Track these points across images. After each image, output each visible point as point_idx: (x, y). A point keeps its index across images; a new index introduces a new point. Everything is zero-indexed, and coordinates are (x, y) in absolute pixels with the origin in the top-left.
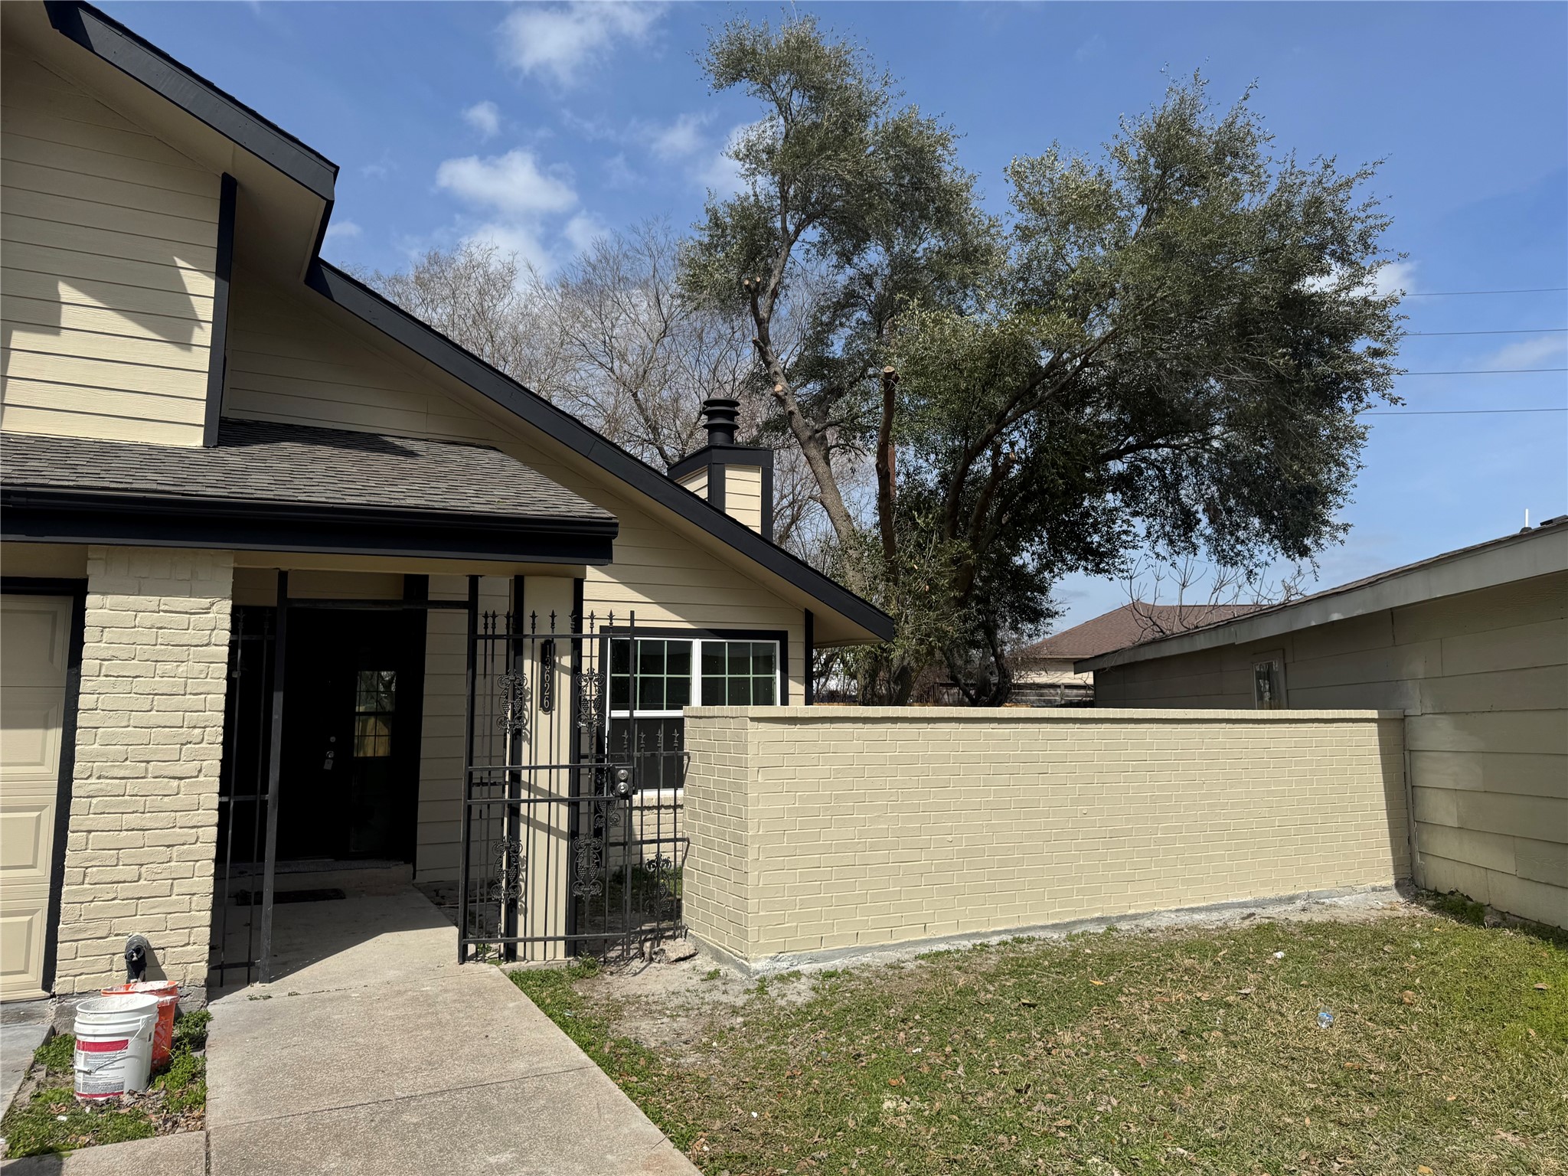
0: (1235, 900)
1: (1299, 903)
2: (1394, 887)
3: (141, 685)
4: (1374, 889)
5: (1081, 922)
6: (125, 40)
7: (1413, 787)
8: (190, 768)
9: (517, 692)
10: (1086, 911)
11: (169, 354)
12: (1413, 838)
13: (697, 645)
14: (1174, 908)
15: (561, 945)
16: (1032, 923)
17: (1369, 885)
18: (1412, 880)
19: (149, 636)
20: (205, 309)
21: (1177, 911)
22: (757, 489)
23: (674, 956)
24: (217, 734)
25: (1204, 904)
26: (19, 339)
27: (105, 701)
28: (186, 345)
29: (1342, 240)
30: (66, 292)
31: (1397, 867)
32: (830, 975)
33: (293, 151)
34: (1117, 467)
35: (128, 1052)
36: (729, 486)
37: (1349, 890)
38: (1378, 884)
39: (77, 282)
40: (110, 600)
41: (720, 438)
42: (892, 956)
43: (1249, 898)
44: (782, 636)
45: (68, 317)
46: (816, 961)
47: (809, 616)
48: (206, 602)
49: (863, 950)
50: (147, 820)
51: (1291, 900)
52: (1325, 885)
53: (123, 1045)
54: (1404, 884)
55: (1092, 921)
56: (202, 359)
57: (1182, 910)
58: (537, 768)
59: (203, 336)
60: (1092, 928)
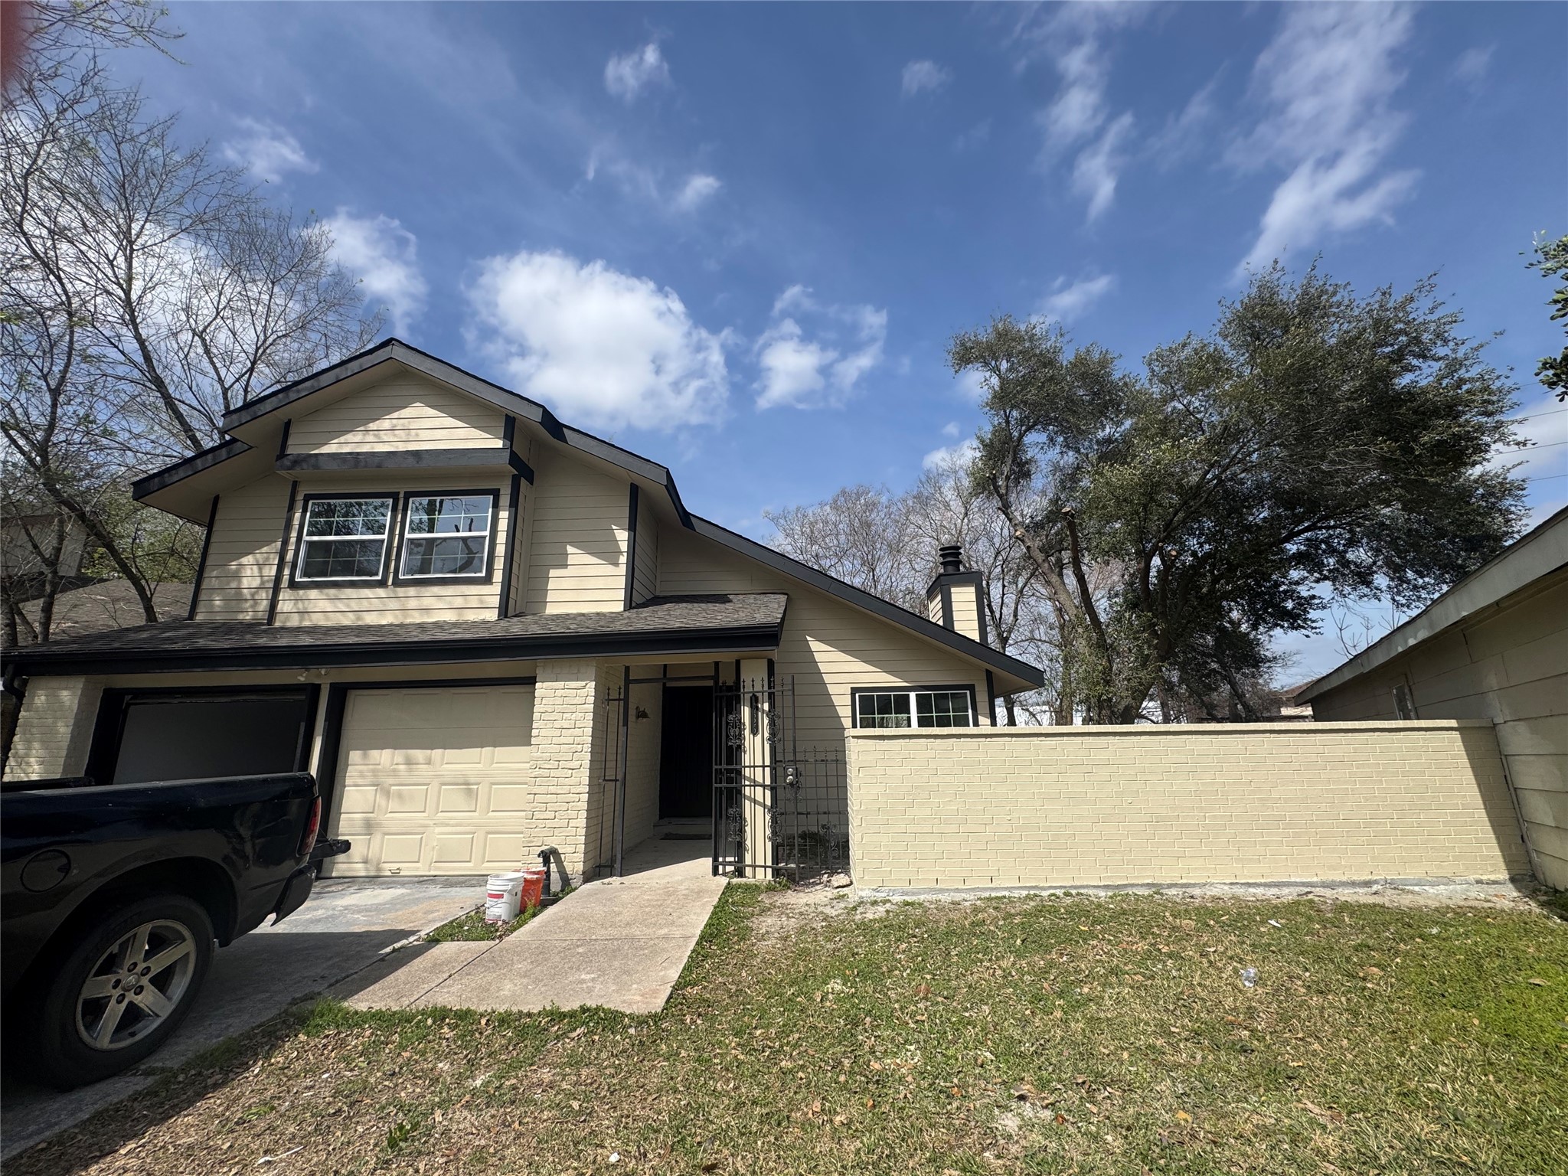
0: (1298, 880)
1: (1375, 888)
2: (1508, 882)
3: (557, 724)
4: (1479, 882)
5: (1133, 885)
6: (580, 436)
7: (1515, 789)
8: (576, 764)
9: (739, 724)
10: (1137, 877)
11: (610, 569)
12: (1525, 837)
13: (913, 696)
14: (1228, 881)
15: (769, 871)
16: (1085, 883)
17: (1472, 878)
18: (1534, 877)
19: (559, 701)
20: (624, 546)
21: (1231, 884)
22: (973, 597)
23: (836, 885)
24: (588, 748)
25: (1263, 881)
26: (553, 573)
27: (543, 732)
28: (616, 564)
29: (1417, 340)
30: (570, 549)
31: (1509, 863)
32: (907, 904)
33: (649, 466)
34: (1292, 548)
35: (504, 900)
36: (954, 597)
37: (1445, 880)
38: (1484, 878)
39: (573, 544)
40: (546, 684)
41: (951, 569)
42: (958, 897)
43: (1315, 879)
44: (971, 688)
45: (571, 560)
46: (906, 894)
47: (989, 673)
48: (584, 683)
49: (942, 891)
50: (559, 790)
51: (1367, 884)
52: (1412, 873)
53: (501, 896)
54: (1523, 880)
55: (1142, 885)
56: (622, 569)
57: (1237, 883)
58: (754, 767)
59: (623, 559)
60: (1140, 892)
